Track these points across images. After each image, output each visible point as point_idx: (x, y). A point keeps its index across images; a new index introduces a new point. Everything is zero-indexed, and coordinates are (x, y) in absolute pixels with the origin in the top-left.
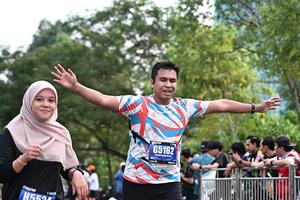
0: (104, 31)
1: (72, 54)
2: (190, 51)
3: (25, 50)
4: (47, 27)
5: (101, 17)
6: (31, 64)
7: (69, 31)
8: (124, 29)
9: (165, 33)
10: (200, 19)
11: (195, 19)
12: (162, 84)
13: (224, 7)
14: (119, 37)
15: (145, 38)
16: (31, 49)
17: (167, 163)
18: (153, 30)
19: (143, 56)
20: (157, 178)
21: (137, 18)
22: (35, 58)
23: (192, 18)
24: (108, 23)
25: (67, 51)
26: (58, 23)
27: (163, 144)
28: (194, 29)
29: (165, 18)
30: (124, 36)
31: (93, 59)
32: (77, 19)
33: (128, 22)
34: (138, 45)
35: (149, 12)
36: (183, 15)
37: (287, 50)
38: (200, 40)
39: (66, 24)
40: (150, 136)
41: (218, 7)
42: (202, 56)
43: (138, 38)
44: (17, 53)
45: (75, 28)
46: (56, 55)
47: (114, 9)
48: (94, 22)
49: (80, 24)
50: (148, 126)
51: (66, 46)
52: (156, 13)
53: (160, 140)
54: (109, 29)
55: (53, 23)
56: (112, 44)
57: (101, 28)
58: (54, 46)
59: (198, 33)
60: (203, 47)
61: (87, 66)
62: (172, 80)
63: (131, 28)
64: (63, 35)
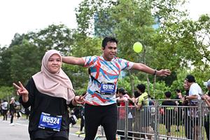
0: (44, 39)
1: (29, 49)
2: (82, 49)
3: (8, 47)
4: (18, 37)
5: (43, 32)
6: (10, 53)
7: (28, 38)
8: (53, 38)
9: (72, 40)
10: (87, 35)
11: (85, 35)
12: (110, 50)
13: (98, 29)
14: (51, 42)
15: (63, 42)
16: (11, 46)
17: (110, 94)
18: (66, 39)
19: (61, 51)
20: (104, 102)
21: (59, 33)
22: (12, 50)
23: (84, 34)
24: (46, 36)
25: (27, 48)
26: (23, 35)
27: (109, 84)
28: (84, 39)
29: (72, 34)
30: (53, 41)
31: (39, 52)
32: (32, 33)
33: (55, 35)
34: (59, 46)
35: (64, 31)
36: (80, 32)
37: (126, 50)
38: (87, 44)
39: (27, 35)
40: (101, 79)
41: (96, 29)
42: (88, 51)
43: (60, 43)
44: (4, 48)
45: (31, 37)
46: (22, 50)
47: (49, 29)
48: (39, 35)
49: (33, 35)
50: (101, 73)
51: (27, 45)
52: (68, 31)
53: (107, 81)
54: (46, 38)
55: (21, 35)
56: (48, 45)
57: (43, 38)
58: (21, 45)
59: (87, 41)
60: (89, 47)
61: (36, 55)
62: (115, 48)
63: (56, 38)
64: (26, 40)
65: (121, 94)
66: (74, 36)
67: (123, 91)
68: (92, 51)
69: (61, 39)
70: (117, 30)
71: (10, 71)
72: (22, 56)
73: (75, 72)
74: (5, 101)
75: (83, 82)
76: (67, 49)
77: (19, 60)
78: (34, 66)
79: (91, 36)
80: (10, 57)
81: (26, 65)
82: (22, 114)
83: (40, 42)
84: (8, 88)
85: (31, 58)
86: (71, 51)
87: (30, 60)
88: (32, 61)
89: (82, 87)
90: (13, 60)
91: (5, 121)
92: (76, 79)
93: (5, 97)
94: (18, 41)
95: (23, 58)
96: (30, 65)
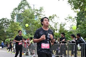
70: (24, 20)
73: (10, 33)
75: (13, 36)
76: (8, 25)
89: (12, 38)
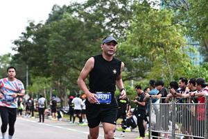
0: (93, 12)
1: (73, 25)
2: (145, 25)
3: (44, 23)
4: (57, 9)
5: (91, 3)
6: (47, 31)
7: (71, 12)
8: (105, 11)
9: (130, 13)
10: (151, 5)
11: (148, 5)
14: (101, 15)
15: (118, 16)
16: (47, 22)
18: (122, 12)
19: (116, 27)
21: (112, 4)
22: (50, 28)
23: (146, 4)
24: (95, 7)
25: (69, 24)
26: (64, 6)
28: (148, 11)
29: (129, 4)
30: (104, 15)
31: (85, 30)
32: (76, 4)
33: (107, 7)
34: (113, 21)
35: (120, 0)
36: (141, 2)
37: (205, 25)
38: (151, 18)
39: (69, 7)
42: (152, 28)
43: (113, 17)
44: (39, 25)
45: (75, 10)
46: (62, 27)
48: (86, 6)
49: (78, 8)
51: (69, 21)
52: (124, 1)
54: (96, 11)
55: (61, 7)
56: (97, 20)
57: (90, 10)
58: (61, 21)
59: (150, 14)
60: (153, 23)
63: (109, 10)
64: (67, 14)
65: (200, 87)
66: (132, 7)
67: (203, 81)
68: (158, 28)
69: (116, 11)
71: (47, 56)
72: (63, 35)
73: (135, 57)
74: (41, 97)
75: (145, 70)
76: (123, 25)
77: (59, 41)
78: (80, 49)
79: (156, 7)
80: (47, 37)
81: (68, 48)
82: (64, 113)
83: (87, 16)
84: (45, 79)
85: (75, 37)
86: (129, 29)
87: (73, 40)
88: (76, 43)
89: (144, 78)
90: (52, 41)
91: (41, 123)
92: (136, 66)
93: (40, 91)
94: (56, 16)
95: (64, 38)
96: (74, 48)
